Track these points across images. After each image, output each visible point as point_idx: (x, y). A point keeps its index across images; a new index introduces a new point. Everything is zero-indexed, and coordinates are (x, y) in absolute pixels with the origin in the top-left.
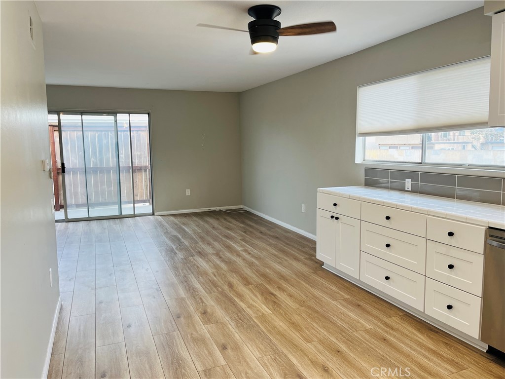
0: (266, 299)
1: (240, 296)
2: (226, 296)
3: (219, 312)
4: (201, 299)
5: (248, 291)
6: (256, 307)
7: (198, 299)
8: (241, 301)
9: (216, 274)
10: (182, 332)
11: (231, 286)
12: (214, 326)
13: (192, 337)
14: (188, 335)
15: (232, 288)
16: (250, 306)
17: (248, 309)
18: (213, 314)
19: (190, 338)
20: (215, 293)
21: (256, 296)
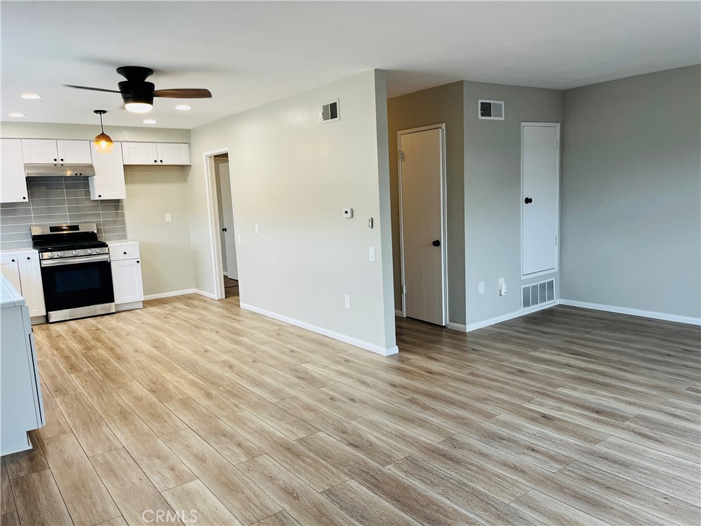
0: (163, 386)
1: (194, 384)
2: (212, 383)
3: (217, 369)
4: (241, 377)
5: (185, 391)
6: (177, 377)
7: (245, 376)
8: (193, 380)
9: (235, 408)
11: (208, 395)
12: (218, 360)
15: (206, 392)
16: (183, 377)
17: (186, 374)
18: (222, 367)
20: (226, 384)
21: (176, 387)
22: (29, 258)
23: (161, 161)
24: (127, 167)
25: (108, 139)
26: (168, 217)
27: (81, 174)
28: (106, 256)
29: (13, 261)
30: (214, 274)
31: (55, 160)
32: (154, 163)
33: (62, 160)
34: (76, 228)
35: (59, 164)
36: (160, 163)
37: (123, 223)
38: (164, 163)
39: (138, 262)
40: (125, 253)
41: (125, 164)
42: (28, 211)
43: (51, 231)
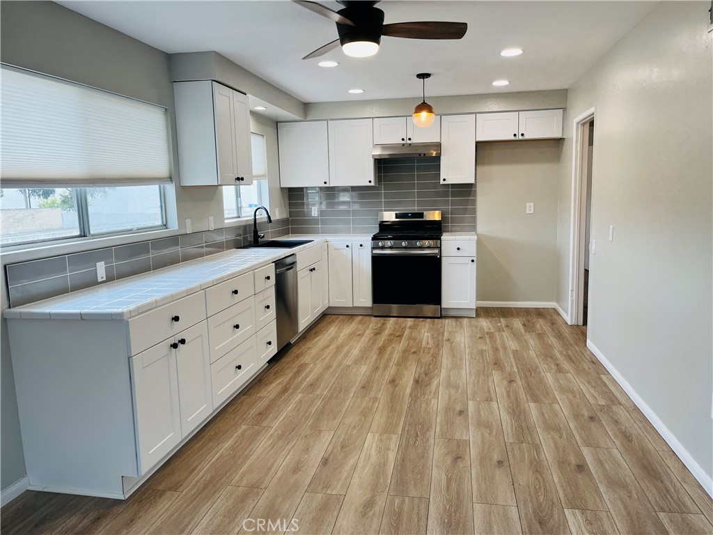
10: (502, 439)
13: (491, 431)
14: (494, 433)
18: (447, 454)
19: (494, 430)
22: (361, 245)
23: (522, 135)
24: (480, 145)
25: (429, 109)
26: (530, 208)
27: (425, 155)
28: (436, 251)
29: (347, 246)
30: (570, 289)
31: (403, 139)
32: (513, 138)
33: (410, 139)
34: (421, 215)
35: (407, 144)
36: (521, 137)
37: (474, 211)
38: (526, 137)
39: (473, 261)
40: (458, 249)
41: (478, 140)
42: (378, 196)
43: (396, 218)
